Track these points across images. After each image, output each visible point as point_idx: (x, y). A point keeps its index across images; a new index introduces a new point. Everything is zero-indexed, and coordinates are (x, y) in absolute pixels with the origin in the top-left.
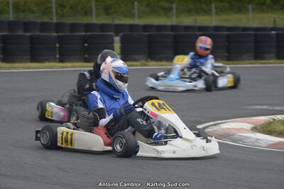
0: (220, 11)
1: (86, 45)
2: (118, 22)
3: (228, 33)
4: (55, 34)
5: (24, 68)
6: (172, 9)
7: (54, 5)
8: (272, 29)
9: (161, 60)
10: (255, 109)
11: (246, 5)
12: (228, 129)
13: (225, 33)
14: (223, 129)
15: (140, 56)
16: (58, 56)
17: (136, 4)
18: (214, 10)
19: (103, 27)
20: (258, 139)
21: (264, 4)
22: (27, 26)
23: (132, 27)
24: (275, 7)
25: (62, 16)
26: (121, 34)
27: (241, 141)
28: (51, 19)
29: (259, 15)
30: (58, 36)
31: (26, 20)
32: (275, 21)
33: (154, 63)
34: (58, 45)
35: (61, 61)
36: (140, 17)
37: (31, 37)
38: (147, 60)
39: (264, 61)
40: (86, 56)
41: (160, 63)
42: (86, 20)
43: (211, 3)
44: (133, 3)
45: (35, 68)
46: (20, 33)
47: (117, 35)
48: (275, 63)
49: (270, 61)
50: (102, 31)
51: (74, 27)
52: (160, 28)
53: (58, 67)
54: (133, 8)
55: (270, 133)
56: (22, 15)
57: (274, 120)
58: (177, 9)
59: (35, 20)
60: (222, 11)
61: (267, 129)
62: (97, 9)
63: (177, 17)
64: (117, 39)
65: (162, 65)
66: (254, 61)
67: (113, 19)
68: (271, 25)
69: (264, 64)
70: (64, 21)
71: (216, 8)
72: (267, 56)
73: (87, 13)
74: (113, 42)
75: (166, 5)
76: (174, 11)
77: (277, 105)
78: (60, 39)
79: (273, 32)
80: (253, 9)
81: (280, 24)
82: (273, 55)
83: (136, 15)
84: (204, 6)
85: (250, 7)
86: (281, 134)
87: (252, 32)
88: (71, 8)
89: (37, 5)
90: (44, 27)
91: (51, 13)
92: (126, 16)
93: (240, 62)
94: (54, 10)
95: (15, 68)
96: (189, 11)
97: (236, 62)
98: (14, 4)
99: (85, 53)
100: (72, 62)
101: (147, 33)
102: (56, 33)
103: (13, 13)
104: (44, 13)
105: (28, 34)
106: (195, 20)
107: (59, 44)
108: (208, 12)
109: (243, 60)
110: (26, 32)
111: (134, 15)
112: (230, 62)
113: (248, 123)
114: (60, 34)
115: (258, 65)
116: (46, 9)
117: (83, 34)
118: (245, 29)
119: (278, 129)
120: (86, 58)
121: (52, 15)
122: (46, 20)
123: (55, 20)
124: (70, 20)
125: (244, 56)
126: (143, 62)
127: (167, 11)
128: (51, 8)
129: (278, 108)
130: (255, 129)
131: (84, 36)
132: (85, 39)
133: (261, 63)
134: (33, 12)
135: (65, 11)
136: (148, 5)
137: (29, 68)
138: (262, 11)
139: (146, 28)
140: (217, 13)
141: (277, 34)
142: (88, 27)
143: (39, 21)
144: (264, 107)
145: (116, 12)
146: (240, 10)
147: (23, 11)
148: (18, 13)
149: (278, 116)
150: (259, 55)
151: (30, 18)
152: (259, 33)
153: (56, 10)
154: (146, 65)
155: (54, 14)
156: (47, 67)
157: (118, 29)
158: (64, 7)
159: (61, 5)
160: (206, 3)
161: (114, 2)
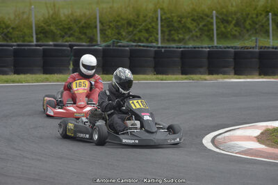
88: (237, 25)
89: (193, 20)
91: (213, 30)
94: (215, 27)
116: (204, 26)
128: (212, 24)
135: (232, 26)
153: (218, 28)
158: (228, 22)
159: (224, 20)
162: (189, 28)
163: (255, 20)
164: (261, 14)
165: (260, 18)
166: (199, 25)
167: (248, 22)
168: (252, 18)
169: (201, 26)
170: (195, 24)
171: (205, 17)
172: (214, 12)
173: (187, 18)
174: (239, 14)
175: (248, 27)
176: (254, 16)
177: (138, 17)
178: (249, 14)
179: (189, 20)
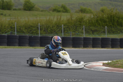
75: (93, 28)
84: (113, 29)
89: (26, 28)
160: (114, 27)
161: (67, 27)
162: (24, 32)
163: (52, 28)
164: (55, 26)
165: (54, 28)
166: (28, 30)
167: (49, 29)
168: (51, 28)
169: (29, 31)
170: (26, 30)
171: (30, 27)
173: (23, 27)
174: (45, 26)
175: (49, 32)
176: (52, 27)
177: (2, 26)
178: (49, 26)
179: (24, 28)
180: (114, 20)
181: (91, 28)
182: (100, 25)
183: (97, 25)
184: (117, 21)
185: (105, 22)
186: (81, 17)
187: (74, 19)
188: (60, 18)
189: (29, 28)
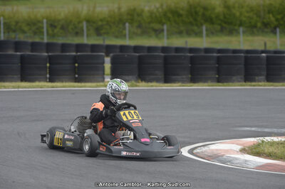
0: (211, 33)
1: (76, 65)
2: (108, 42)
3: (219, 55)
4: (46, 54)
5: (14, 87)
6: (163, 30)
7: (45, 25)
8: (263, 52)
9: (151, 81)
10: (244, 131)
11: (236, 28)
12: (217, 150)
13: (215, 55)
14: (213, 150)
15: (130, 77)
16: (48, 76)
17: (127, 25)
18: (204, 32)
19: (94, 48)
20: (246, 161)
21: (255, 26)
22: (18, 45)
23: (123, 48)
24: (266, 30)
25: (53, 36)
26: (111, 55)
27: (229, 162)
28: (43, 39)
29: (250, 38)
30: (49, 56)
31: (17, 40)
32: (265, 44)
33: (144, 83)
34: (48, 65)
35: (51, 80)
36: (131, 38)
37: (22, 56)
38: (137, 81)
39: (253, 83)
40: (77, 76)
41: (150, 84)
42: (77, 41)
43: (202, 25)
44: (124, 24)
45: (25, 88)
46: (11, 52)
47: (107, 56)
48: (265, 86)
49: (260, 84)
50: (92, 51)
51: (64, 47)
52: (150, 49)
53: (48, 87)
54: (125, 29)
55: (258, 154)
56: (13, 35)
57: (263, 141)
58: (168, 31)
59: (26, 40)
60: (212, 33)
61: (255, 151)
62: (88, 30)
63: (168, 38)
64: (108, 60)
65: (152, 86)
66: (244, 83)
67: (104, 40)
68: (262, 48)
69: (254, 86)
70: (54, 41)
71: (207, 30)
72: (257, 78)
73: (78, 33)
74: (103, 63)
75: (157, 26)
76: (165, 33)
77: (266, 127)
78: (51, 59)
79: (264, 55)
80: (244, 32)
81: (271, 47)
82: (263, 77)
83: (127, 36)
84: (195, 28)
85: (241, 29)
86: (269, 156)
87: (242, 54)
88: (62, 28)
89: (28, 25)
90: (34, 46)
91: (43, 32)
92: (117, 37)
93: (231, 84)
94: (45, 30)
95: (5, 87)
96: (180, 33)
97: (225, 84)
98: (5, 24)
99: (75, 74)
100: (62, 82)
101: (137, 54)
102: (47, 52)
103: (4, 33)
104: (35, 33)
105: (18, 53)
106: (186, 42)
107: (50, 64)
108: (199, 34)
109: (233, 81)
110: (16, 52)
111: (125, 36)
112: (220, 84)
113: (237, 144)
114: (50, 54)
115: (248, 87)
116: (37, 29)
117: (74, 54)
118: (235, 51)
119: (266, 151)
120: (76, 78)
121: (43, 35)
122: (37, 40)
123: (46, 41)
124: (60, 41)
125: (234, 78)
126: (133, 82)
127: (158, 32)
128: (43, 28)
129: (266, 130)
130: (243, 151)
131: (75, 56)
132: (75, 59)
133: (251, 86)
134: (24, 32)
135: (56, 31)
136: (140, 26)
137: (19, 87)
138: (253, 34)
139: (136, 49)
140: (207, 35)
141: (267, 57)
142: (79, 47)
143: (30, 40)
144: (253, 129)
145: (107, 33)
146: (231, 32)
147: (14, 31)
148: (9, 32)
149: (266, 138)
150: (249, 77)
151: (21, 37)
152: (249, 55)
153: (47, 31)
154: (136, 86)
155: (45, 34)
156: (38, 87)
157: (109, 49)
158: (55, 27)
159: (52, 25)
160: (197, 25)
161: (105, 23)
167: (70, 27)
172: (45, 21)
176: (76, 23)
178: (71, 21)
180: (196, 13)
181: (153, 25)
182: (169, 20)
183: (164, 21)
184: (203, 15)
185: (180, 15)
186: (132, 8)
187: (124, 9)
188: (95, 7)
189: (34, 24)
